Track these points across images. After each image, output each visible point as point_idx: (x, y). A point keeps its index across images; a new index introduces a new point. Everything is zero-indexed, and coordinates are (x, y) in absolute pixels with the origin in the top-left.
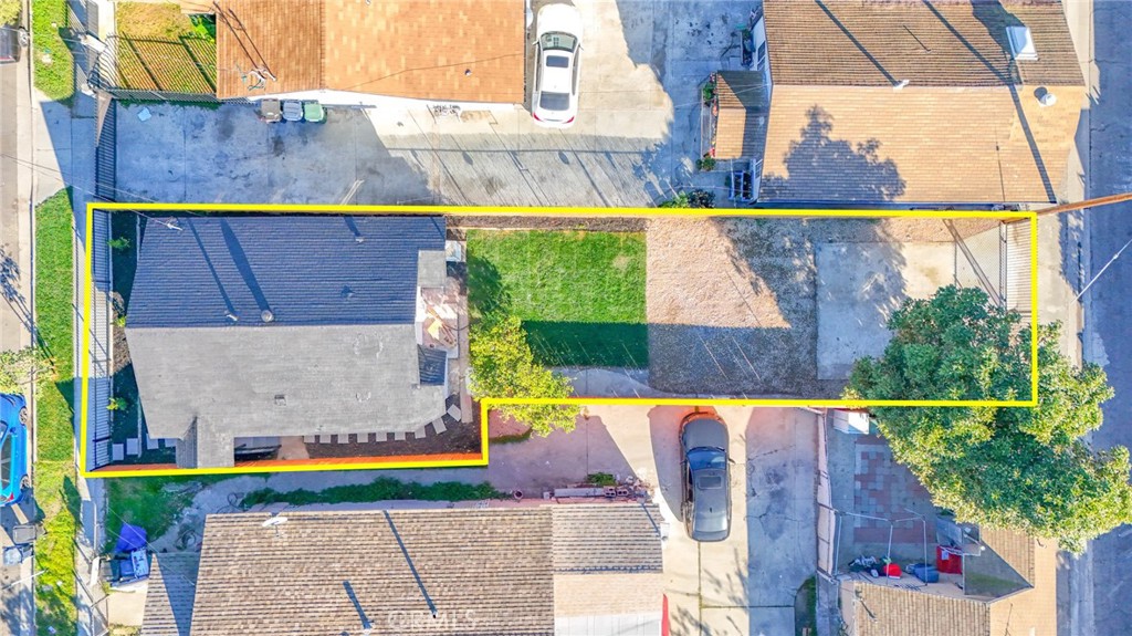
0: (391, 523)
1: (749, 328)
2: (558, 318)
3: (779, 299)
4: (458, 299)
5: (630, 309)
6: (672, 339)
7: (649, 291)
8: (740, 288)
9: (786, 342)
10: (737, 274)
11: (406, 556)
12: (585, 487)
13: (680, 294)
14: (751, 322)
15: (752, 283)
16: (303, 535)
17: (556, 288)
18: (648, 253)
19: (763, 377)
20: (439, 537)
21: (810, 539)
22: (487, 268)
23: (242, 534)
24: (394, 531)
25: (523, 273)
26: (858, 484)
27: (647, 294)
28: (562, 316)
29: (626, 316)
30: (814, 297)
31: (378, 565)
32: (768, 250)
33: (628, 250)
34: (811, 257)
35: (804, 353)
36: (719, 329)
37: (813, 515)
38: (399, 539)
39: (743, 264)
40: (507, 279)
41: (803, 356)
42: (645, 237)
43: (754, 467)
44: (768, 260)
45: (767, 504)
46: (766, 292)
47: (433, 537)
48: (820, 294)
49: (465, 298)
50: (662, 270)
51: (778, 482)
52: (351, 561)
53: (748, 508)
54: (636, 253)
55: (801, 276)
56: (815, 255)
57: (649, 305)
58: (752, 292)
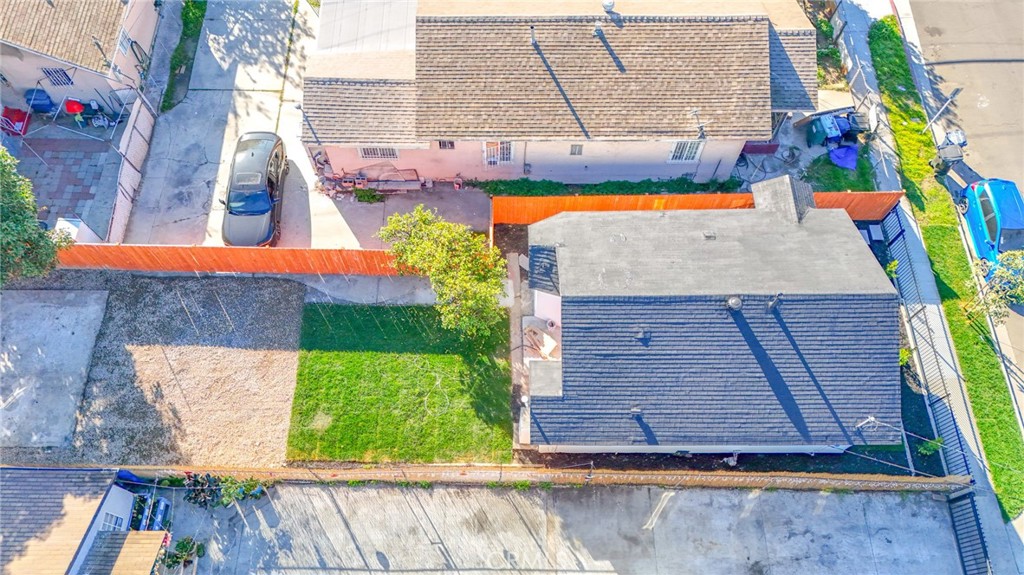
0: (582, 127)
1: (178, 345)
2: (405, 358)
3: (133, 378)
4: (522, 381)
5: (318, 367)
6: (271, 333)
7: (291, 389)
8: (178, 391)
9: (136, 329)
10: (178, 407)
11: (564, 95)
12: (388, 191)
13: (253, 384)
14: (173, 353)
15: (162, 397)
16: (671, 117)
17: (405, 391)
18: (287, 433)
19: (172, 293)
20: (532, 113)
21: (158, 143)
22: (488, 414)
23: (733, 119)
24: (578, 119)
25: (445, 410)
26: (93, 190)
27: (294, 385)
28: (400, 360)
29: (325, 360)
30: (89, 380)
31: (593, 87)
32: (132, 438)
33: (311, 436)
34: (79, 428)
35: (118, 317)
36: (214, 344)
37: (149, 163)
38: (573, 111)
39: (167, 419)
40: (463, 402)
41: (119, 315)
42: (288, 455)
43: (203, 207)
44: (136, 425)
45: (197, 174)
46: (146, 387)
47: (538, 112)
48: (80, 385)
49: (515, 382)
50: (271, 412)
51: (181, 193)
52: (619, 92)
53: (217, 170)
54: (302, 434)
55: (98, 405)
56: (74, 432)
57: (293, 373)
58: (163, 387)
